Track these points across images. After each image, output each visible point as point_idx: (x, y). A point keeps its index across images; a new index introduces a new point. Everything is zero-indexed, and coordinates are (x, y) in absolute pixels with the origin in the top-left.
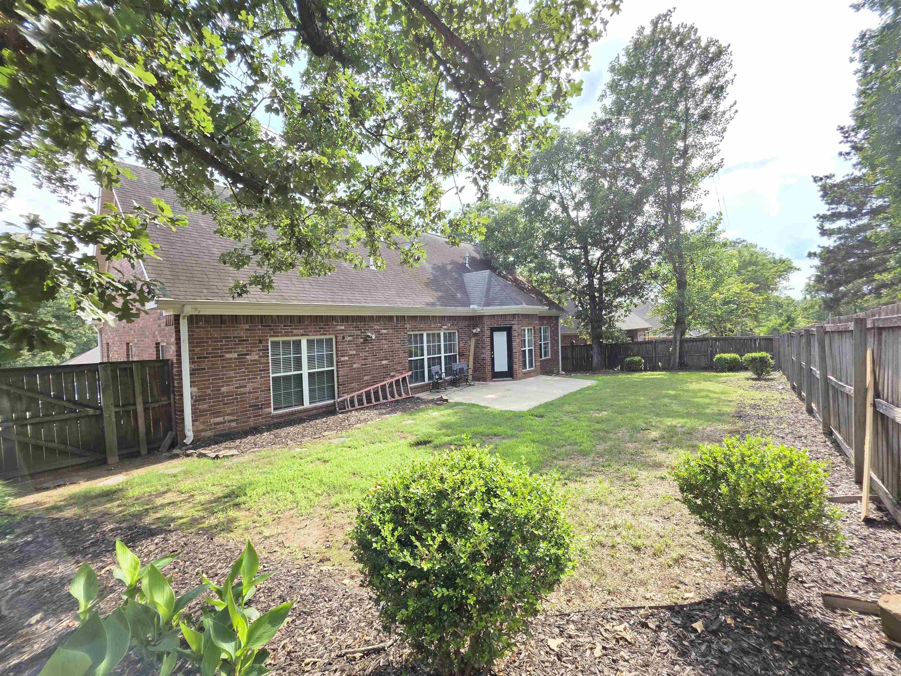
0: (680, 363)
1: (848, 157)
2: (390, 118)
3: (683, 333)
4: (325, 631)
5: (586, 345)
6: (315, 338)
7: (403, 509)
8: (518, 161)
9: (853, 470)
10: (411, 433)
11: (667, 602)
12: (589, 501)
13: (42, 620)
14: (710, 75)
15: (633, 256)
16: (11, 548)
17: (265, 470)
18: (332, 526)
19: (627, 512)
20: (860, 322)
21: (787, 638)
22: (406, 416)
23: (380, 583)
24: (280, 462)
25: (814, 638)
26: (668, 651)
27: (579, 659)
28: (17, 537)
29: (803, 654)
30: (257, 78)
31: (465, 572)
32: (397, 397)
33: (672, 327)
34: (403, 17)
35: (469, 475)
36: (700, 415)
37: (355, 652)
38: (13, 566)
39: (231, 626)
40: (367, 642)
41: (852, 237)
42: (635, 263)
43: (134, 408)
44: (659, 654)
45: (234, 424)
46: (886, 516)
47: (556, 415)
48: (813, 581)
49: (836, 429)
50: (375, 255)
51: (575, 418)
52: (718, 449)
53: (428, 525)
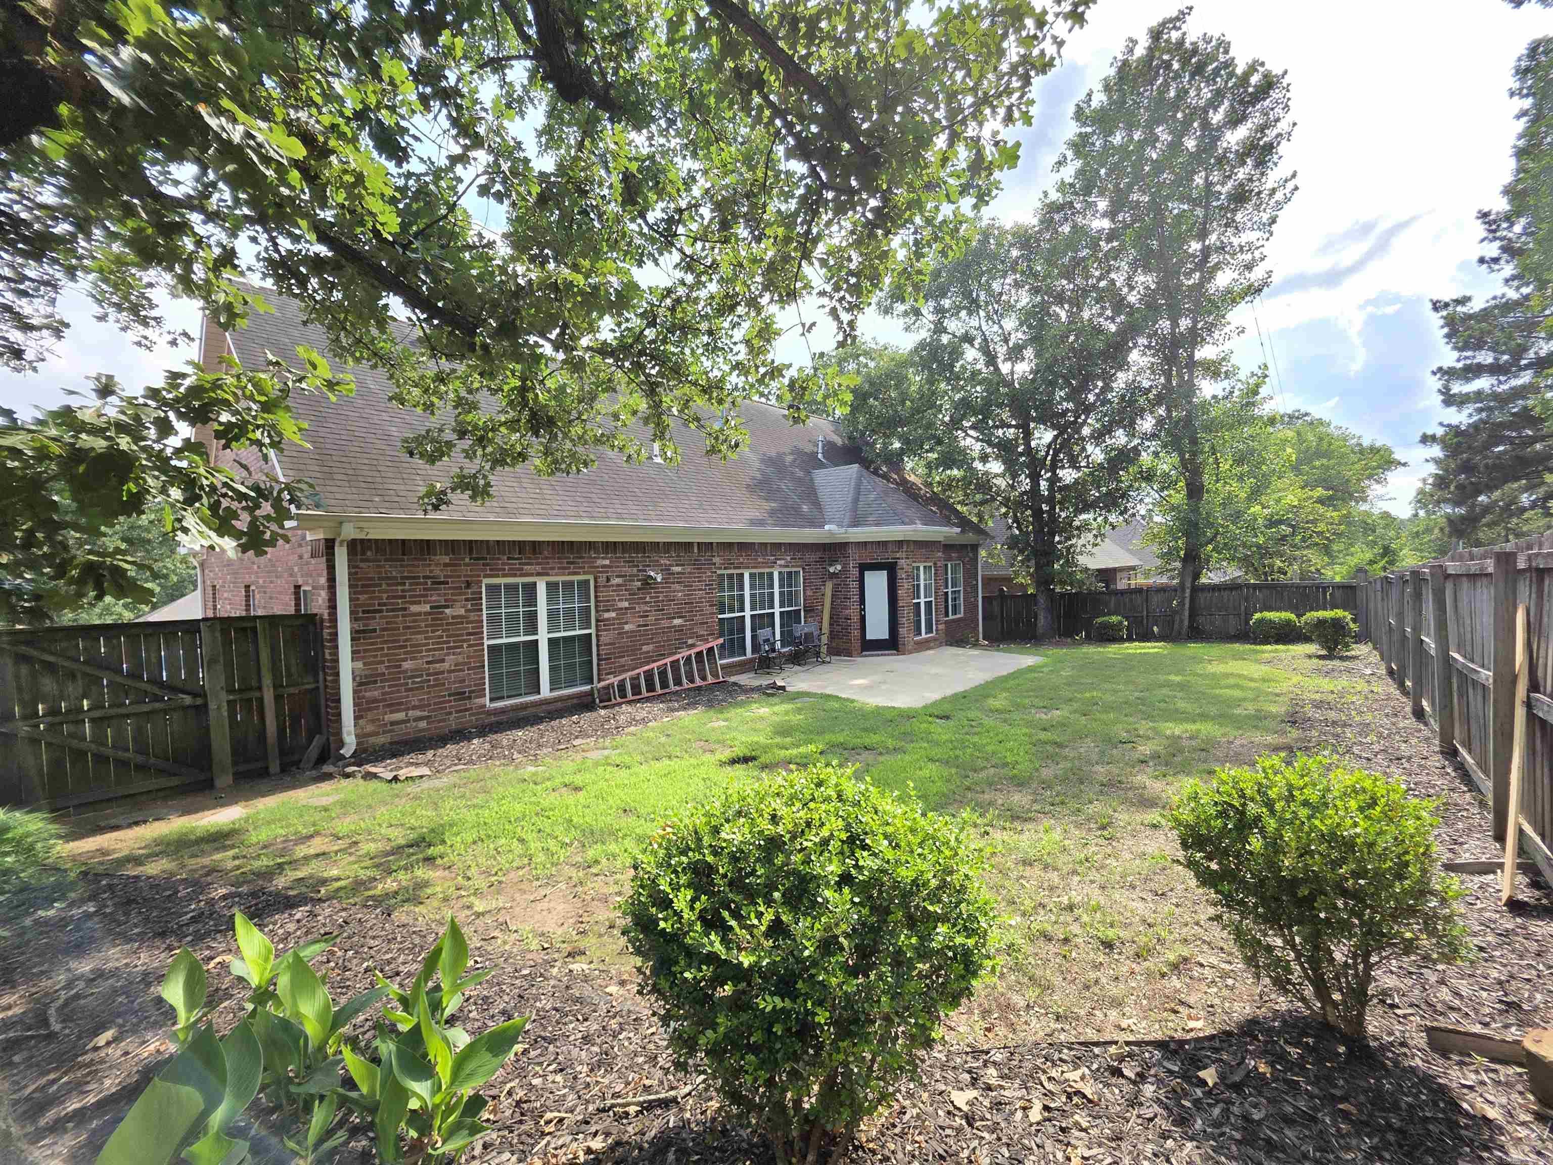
0: (1191, 626)
1: (1496, 267)
2: (690, 207)
3: (1197, 576)
4: (579, 1068)
5: (1026, 596)
6: (560, 579)
7: (709, 866)
8: (908, 279)
9: (1490, 817)
10: (722, 743)
11: (1158, 1036)
12: (1027, 863)
13: (116, 1040)
14: (1249, 124)
15: (1108, 441)
16: (61, 923)
17: (475, 801)
18: (588, 898)
19: (1092, 882)
20: (1505, 559)
21: (1362, 1098)
22: (711, 713)
23: (671, 988)
24: (501, 789)
25: (1409, 1099)
26: (1156, 1116)
27: (1003, 1125)
28: (72, 905)
29: (1389, 1126)
30: (468, 142)
31: (813, 971)
32: (698, 682)
33: (1178, 564)
34: (714, 39)
35: (820, 810)
36: (1223, 718)
37: (628, 1104)
38: (66, 952)
39: (425, 1055)
40: (647, 1089)
41: (1501, 408)
42: (1113, 454)
43: (257, 694)
44: (1140, 1121)
45: (423, 724)
46: (1547, 896)
47: (971, 714)
48: (1411, 1005)
49: (1464, 746)
50: (662, 437)
51: (1005, 721)
52: (1247, 775)
53: (751, 895)
